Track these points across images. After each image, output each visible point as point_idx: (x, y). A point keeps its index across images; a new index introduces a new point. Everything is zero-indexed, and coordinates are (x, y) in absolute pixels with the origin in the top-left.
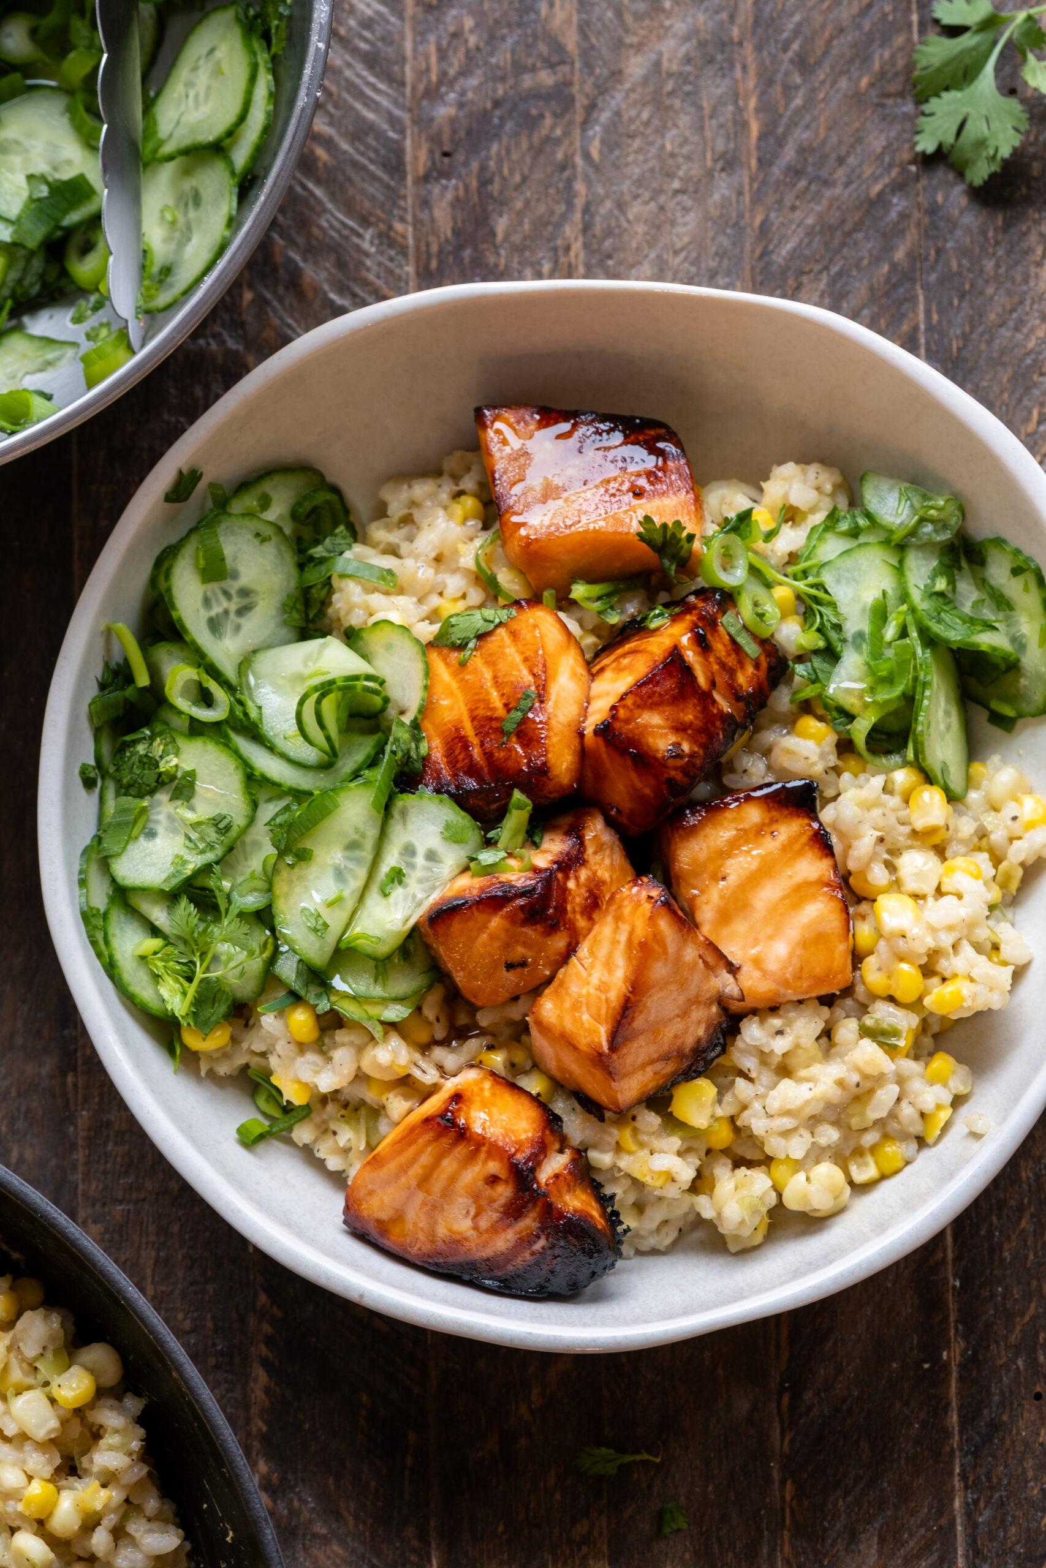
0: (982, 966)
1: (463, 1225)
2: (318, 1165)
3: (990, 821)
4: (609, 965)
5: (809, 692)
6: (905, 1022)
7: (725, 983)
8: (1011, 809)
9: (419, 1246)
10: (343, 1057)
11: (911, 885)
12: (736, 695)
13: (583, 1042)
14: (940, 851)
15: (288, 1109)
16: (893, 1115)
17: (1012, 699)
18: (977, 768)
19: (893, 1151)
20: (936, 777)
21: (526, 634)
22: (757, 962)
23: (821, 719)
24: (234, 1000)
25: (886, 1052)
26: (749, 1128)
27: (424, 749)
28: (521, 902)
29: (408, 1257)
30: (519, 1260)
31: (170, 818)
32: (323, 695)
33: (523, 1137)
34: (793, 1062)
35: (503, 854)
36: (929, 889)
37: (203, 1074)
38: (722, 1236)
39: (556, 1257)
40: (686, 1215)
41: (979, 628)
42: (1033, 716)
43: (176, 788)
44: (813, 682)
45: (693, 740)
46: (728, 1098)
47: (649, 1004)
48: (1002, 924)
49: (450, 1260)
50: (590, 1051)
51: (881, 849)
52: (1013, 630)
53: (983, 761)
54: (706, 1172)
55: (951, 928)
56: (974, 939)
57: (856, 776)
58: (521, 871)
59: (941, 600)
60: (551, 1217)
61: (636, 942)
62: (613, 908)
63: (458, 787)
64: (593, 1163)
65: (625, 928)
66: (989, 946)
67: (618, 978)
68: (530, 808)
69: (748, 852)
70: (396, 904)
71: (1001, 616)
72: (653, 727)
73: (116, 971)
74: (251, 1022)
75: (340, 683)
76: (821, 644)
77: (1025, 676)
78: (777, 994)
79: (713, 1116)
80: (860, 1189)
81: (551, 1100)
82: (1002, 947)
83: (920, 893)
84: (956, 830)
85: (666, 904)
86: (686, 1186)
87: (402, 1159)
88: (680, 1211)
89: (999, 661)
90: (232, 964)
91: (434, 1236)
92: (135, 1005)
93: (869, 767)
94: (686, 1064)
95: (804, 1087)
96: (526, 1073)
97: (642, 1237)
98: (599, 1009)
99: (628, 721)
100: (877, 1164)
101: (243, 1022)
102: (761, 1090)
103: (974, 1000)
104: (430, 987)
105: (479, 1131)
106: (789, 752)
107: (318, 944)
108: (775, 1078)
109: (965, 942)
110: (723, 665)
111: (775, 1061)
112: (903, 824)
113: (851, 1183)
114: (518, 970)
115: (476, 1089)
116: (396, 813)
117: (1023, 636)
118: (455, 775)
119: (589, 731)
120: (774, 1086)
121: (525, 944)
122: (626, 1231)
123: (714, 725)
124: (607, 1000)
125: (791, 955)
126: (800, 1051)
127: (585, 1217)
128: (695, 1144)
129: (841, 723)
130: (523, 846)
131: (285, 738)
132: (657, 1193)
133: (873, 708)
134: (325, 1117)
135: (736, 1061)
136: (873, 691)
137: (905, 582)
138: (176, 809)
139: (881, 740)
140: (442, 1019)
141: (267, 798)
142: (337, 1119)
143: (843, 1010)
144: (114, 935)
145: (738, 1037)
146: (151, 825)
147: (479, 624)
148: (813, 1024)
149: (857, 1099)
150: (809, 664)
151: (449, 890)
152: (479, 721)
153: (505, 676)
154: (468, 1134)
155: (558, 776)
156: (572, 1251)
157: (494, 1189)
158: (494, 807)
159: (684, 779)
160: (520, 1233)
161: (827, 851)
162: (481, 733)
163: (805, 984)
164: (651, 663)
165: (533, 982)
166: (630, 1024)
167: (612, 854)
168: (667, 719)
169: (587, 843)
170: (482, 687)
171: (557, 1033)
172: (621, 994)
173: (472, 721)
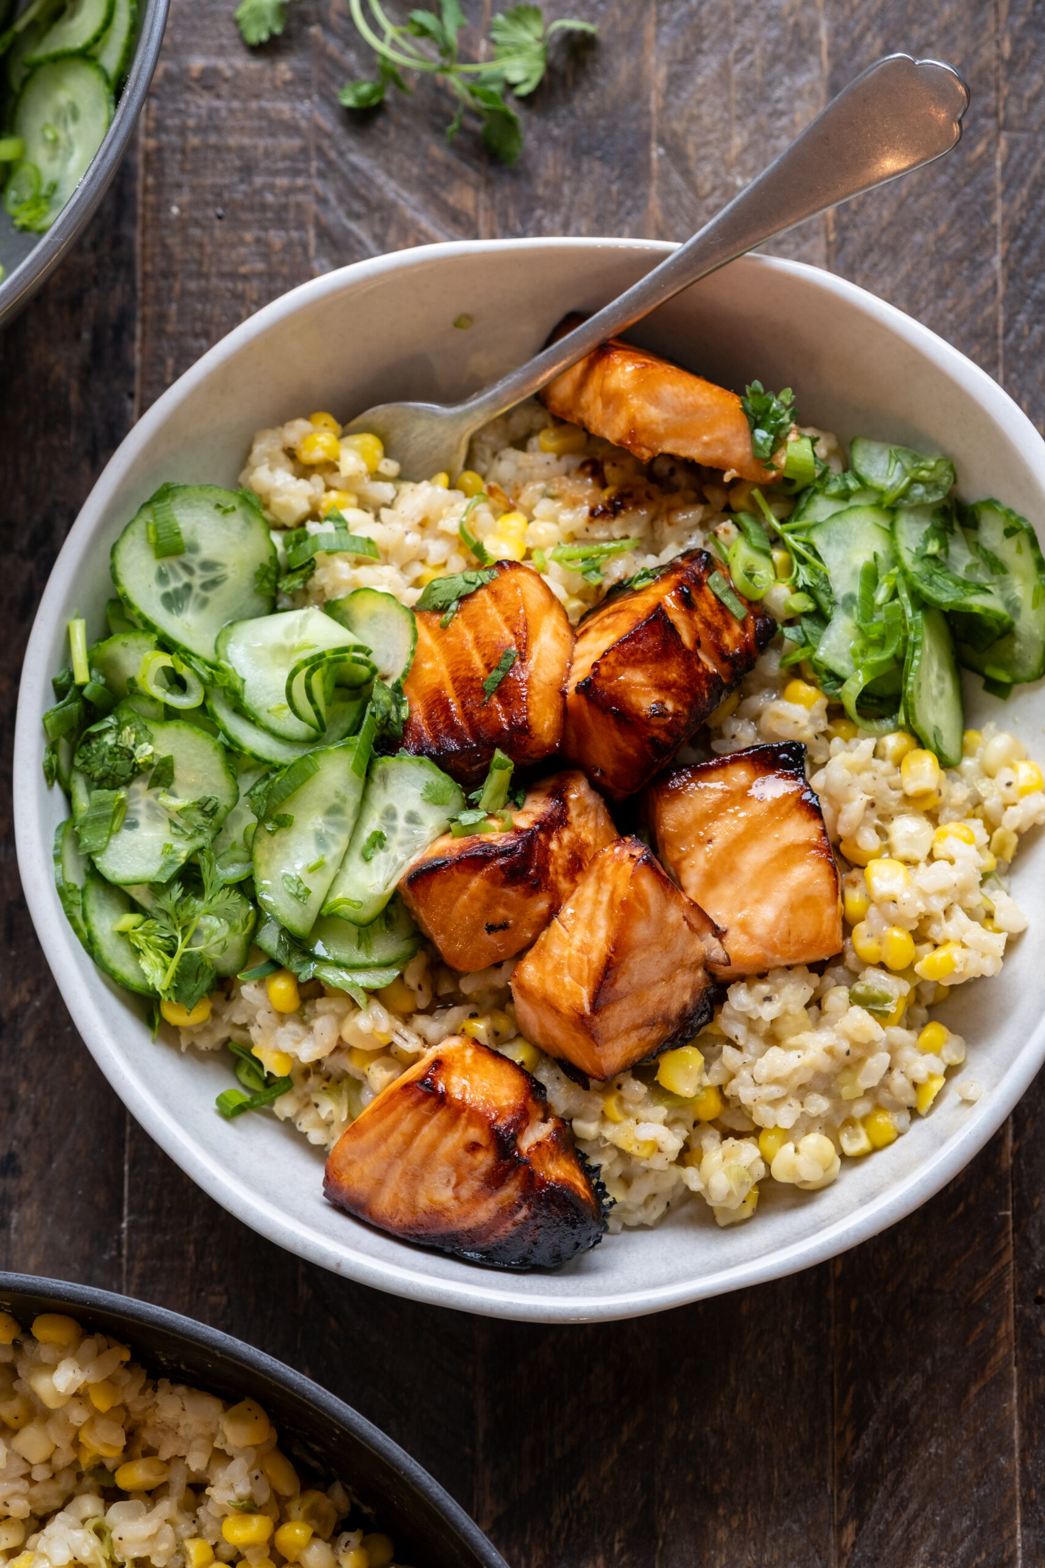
0: (975, 932)
1: (444, 1195)
2: (300, 1139)
3: (984, 787)
4: (591, 926)
5: (799, 656)
6: (896, 989)
7: (710, 946)
8: (1005, 775)
9: (401, 1218)
10: (323, 1025)
11: (902, 850)
12: (720, 653)
13: (565, 1005)
14: (933, 817)
15: (269, 1081)
16: (884, 1084)
17: (1006, 665)
18: (972, 736)
19: (886, 1121)
20: (927, 740)
21: (508, 595)
22: (744, 926)
23: (811, 683)
24: (218, 974)
25: (877, 1020)
26: (737, 1098)
28: (502, 861)
30: (501, 1231)
31: (150, 805)
32: (313, 670)
33: (505, 1103)
34: (781, 1029)
35: (483, 814)
36: (921, 854)
37: (183, 1048)
38: (711, 1208)
39: (538, 1228)
40: (674, 1188)
41: (971, 591)
42: (1029, 681)
43: (154, 777)
44: (803, 646)
45: (677, 699)
46: (716, 1066)
47: (631, 965)
48: (997, 892)
49: (432, 1231)
50: (571, 1013)
51: (872, 814)
52: (1007, 594)
53: (978, 729)
54: (694, 1144)
55: (942, 893)
56: (966, 905)
57: (847, 741)
58: (501, 831)
59: (933, 563)
60: (533, 1185)
61: (617, 901)
62: (596, 868)
63: (439, 749)
64: (578, 1134)
65: (607, 888)
66: (983, 914)
67: (600, 939)
68: (511, 768)
69: (734, 815)
70: (378, 869)
71: (995, 579)
72: (635, 684)
73: (95, 948)
74: (233, 994)
75: (329, 656)
76: (811, 606)
77: (1019, 640)
78: (764, 958)
79: (700, 1085)
80: (850, 1161)
81: (535, 1069)
82: (997, 915)
83: (912, 858)
84: (949, 796)
85: (648, 863)
86: (673, 1157)
87: (381, 1127)
88: (668, 1183)
89: (994, 625)
90: (215, 939)
91: (415, 1207)
92: (116, 981)
93: (860, 731)
94: (671, 1031)
95: (793, 1054)
96: (509, 1041)
97: (629, 1212)
98: (581, 971)
99: (610, 678)
100: (868, 1135)
101: (224, 995)
102: (749, 1058)
103: (965, 966)
104: (412, 955)
105: (459, 1097)
106: (778, 716)
107: (300, 911)
108: (763, 1046)
109: (957, 908)
110: (708, 625)
111: (764, 1028)
112: (895, 789)
113: (843, 1156)
114: (500, 932)
115: (457, 1056)
116: (376, 778)
117: (1017, 599)
118: (436, 737)
119: (571, 690)
120: (762, 1054)
121: (506, 906)
122: (612, 1204)
123: (699, 684)
124: (589, 961)
125: (778, 918)
126: (789, 1018)
127: (569, 1186)
128: (682, 1114)
129: (830, 687)
130: (504, 807)
131: (268, 711)
132: (643, 1164)
133: (863, 671)
134: (307, 1089)
135: (723, 1029)
136: (863, 653)
137: (896, 545)
138: (157, 796)
139: (872, 704)
140: (424, 988)
141: (248, 770)
142: (319, 1092)
143: (833, 977)
144: (93, 911)
145: (726, 1004)
146: (131, 815)
147: (461, 586)
148: (802, 991)
149: (847, 1067)
150: (799, 627)
151: (430, 851)
152: (460, 682)
153: (486, 636)
154: (448, 1100)
155: (539, 735)
156: (554, 1222)
157: (475, 1157)
158: (475, 768)
159: (669, 740)
160: (501, 1203)
161: (815, 812)
162: (461, 693)
163: (793, 949)
164: (634, 621)
165: (516, 947)
166: (612, 985)
167: (596, 817)
168: (650, 677)
169: (571, 805)
170: (463, 649)
171: (539, 997)
172: (603, 955)
173: (453, 683)
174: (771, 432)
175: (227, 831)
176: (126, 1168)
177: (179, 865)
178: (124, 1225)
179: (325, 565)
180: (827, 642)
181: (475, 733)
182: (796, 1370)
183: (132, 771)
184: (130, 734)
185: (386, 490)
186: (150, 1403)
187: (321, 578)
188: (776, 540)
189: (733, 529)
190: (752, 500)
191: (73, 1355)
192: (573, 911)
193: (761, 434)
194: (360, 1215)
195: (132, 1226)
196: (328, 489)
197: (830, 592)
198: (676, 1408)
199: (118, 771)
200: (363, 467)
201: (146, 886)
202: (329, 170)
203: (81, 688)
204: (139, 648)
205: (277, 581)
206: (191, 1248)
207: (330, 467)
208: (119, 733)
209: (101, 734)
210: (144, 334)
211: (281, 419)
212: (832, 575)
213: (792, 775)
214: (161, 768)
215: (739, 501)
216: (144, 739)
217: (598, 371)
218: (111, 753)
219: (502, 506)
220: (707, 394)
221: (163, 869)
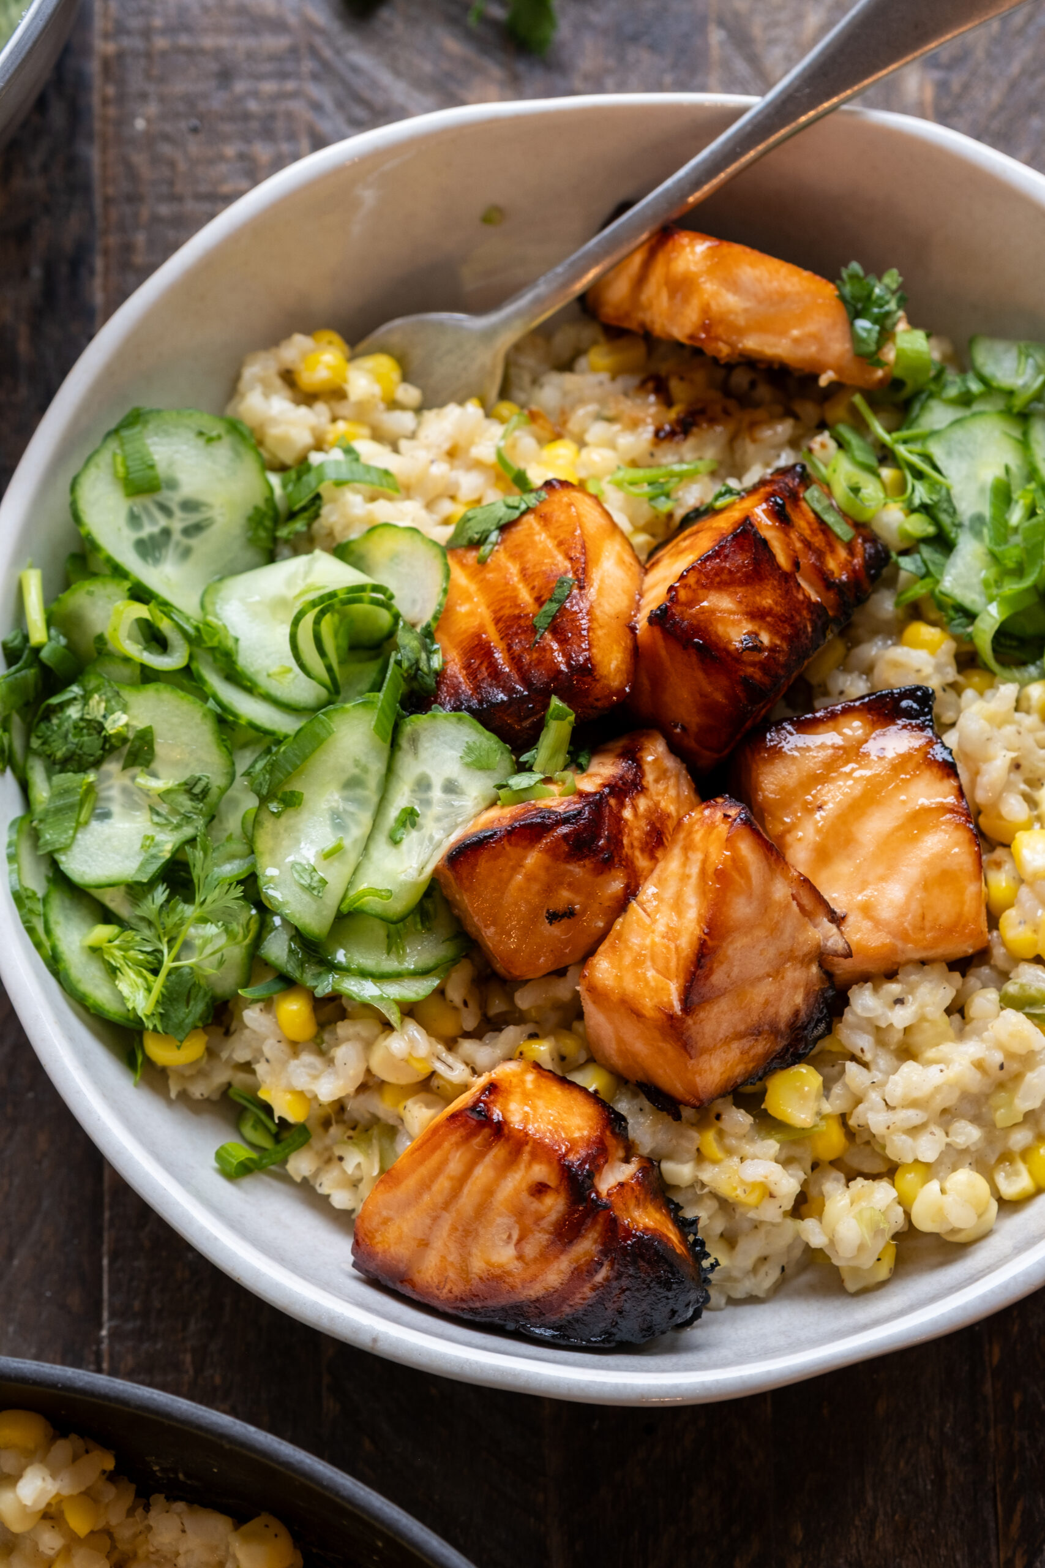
1: (504, 1255)
2: (319, 1203)
4: (678, 906)
5: (919, 590)
7: (825, 933)
10: (347, 1054)
12: (825, 580)
13: (648, 1005)
15: (282, 1131)
21: (560, 516)
22: (867, 910)
23: (933, 624)
24: (214, 999)
25: (1036, 1025)
26: (865, 1128)
27: (436, 662)
28: (564, 830)
29: (435, 1303)
30: (577, 1298)
31: (125, 791)
32: (323, 613)
33: (577, 1135)
34: (917, 1039)
35: (538, 776)
37: (173, 1095)
38: (837, 1269)
39: (624, 1291)
40: (790, 1248)
43: (130, 753)
44: (923, 577)
45: (774, 630)
46: (837, 1089)
47: (730, 952)
49: (490, 1303)
50: (657, 1016)
51: (1017, 778)
54: (813, 1192)
57: (981, 692)
58: (561, 796)
61: (710, 871)
62: (682, 836)
63: (480, 702)
64: (669, 1178)
65: (697, 857)
68: (572, 718)
69: (849, 775)
70: (410, 851)
72: (722, 611)
73: (61, 967)
74: (233, 1025)
75: (342, 596)
76: (931, 530)
78: (894, 950)
79: (818, 1113)
80: (1008, 1206)
81: (612, 1099)
85: (747, 823)
86: (788, 1205)
87: (423, 1171)
88: (781, 1241)
90: (209, 950)
91: (467, 1272)
92: (86, 1009)
93: (997, 679)
94: (782, 1043)
95: (934, 1069)
96: (579, 1067)
97: (735, 1280)
98: (667, 962)
99: (690, 604)
100: (1031, 1173)
101: (222, 1030)
102: (878, 1076)
104: (454, 961)
105: (518, 1126)
106: (896, 665)
107: (314, 907)
108: (896, 1063)
110: (808, 545)
111: (896, 1037)
112: (1043, 747)
113: (1000, 1199)
114: (565, 921)
115: (515, 1081)
116: (404, 743)
118: (477, 688)
119: (642, 623)
120: (895, 1071)
121: (571, 886)
122: (713, 1266)
123: (799, 614)
124: (677, 948)
125: (909, 897)
126: (926, 1025)
127: (661, 1238)
128: (797, 1151)
129: (959, 625)
130: (565, 768)
131: (269, 676)
132: (751, 1214)
133: (1000, 604)
134: (328, 1141)
135: (845, 1041)
136: (998, 583)
137: (1032, 456)
138: (133, 778)
139: (1011, 647)
140: (471, 1003)
141: (245, 746)
142: (344, 1143)
143: (978, 978)
144: (57, 923)
145: (847, 1010)
146: (102, 804)
147: (503, 514)
148: (941, 991)
149: (1001, 1086)
150: (917, 557)
151: (473, 826)
152: (505, 622)
153: (534, 566)
154: (506, 1131)
155: (605, 677)
156: (644, 1281)
157: (541, 1202)
158: (526, 724)
159: (766, 680)
160: (577, 1261)
161: (949, 769)
162: (507, 635)
163: (929, 935)
164: (718, 538)
165: (585, 941)
166: (707, 977)
167: (678, 785)
168: (740, 602)
169: (647, 768)
170: (507, 584)
171: (615, 998)
172: (695, 938)
173: (496, 624)
174: (876, 321)
175: (221, 821)
176: (105, 1262)
177: (163, 861)
178: (104, 1333)
179: (334, 500)
180: (953, 571)
181: (526, 681)
182: (948, 1484)
183: (103, 748)
184: (99, 703)
185: (405, 420)
186: (141, 1527)
187: (330, 516)
188: (886, 456)
189: (832, 445)
190: (854, 411)
191: (43, 1461)
192: (655, 890)
193: (862, 324)
194: (399, 1287)
195: (114, 1334)
196: (334, 419)
197: (954, 512)
198: (801, 1535)
199: (85, 749)
200: (376, 390)
201: (123, 888)
202: (325, 72)
203: (37, 650)
204: (109, 597)
205: (275, 529)
206: (188, 1358)
207: (336, 394)
208: (86, 704)
209: (62, 706)
210: (107, 269)
211: (275, 338)
212: (954, 492)
213: (917, 726)
214: (137, 743)
215: (837, 411)
216: (116, 708)
217: (661, 258)
218: (75, 728)
219: (546, 434)
220: (795, 279)
221: (143, 865)
